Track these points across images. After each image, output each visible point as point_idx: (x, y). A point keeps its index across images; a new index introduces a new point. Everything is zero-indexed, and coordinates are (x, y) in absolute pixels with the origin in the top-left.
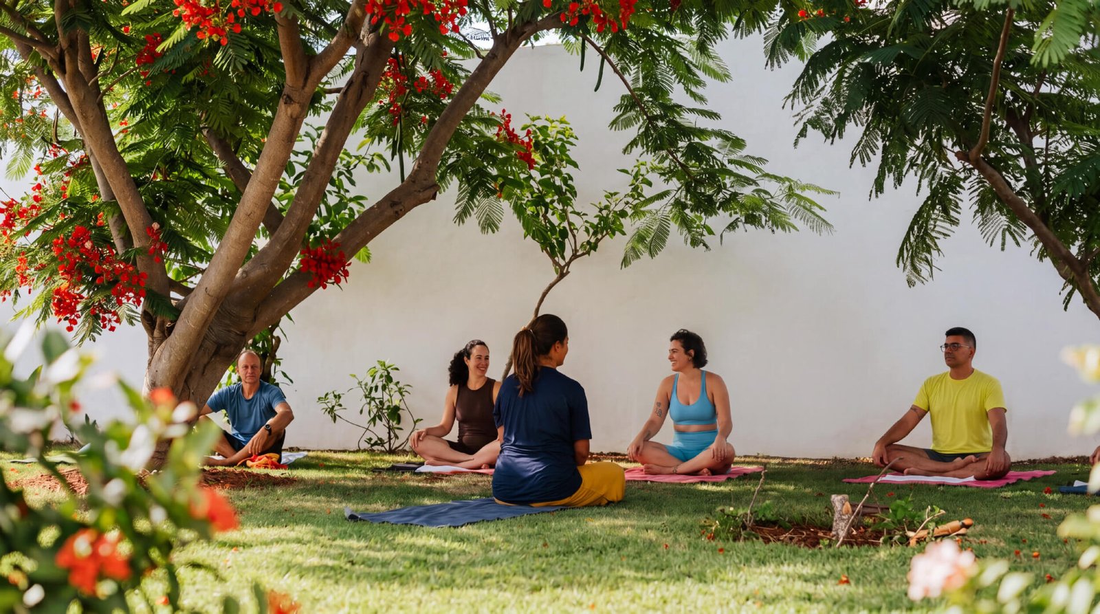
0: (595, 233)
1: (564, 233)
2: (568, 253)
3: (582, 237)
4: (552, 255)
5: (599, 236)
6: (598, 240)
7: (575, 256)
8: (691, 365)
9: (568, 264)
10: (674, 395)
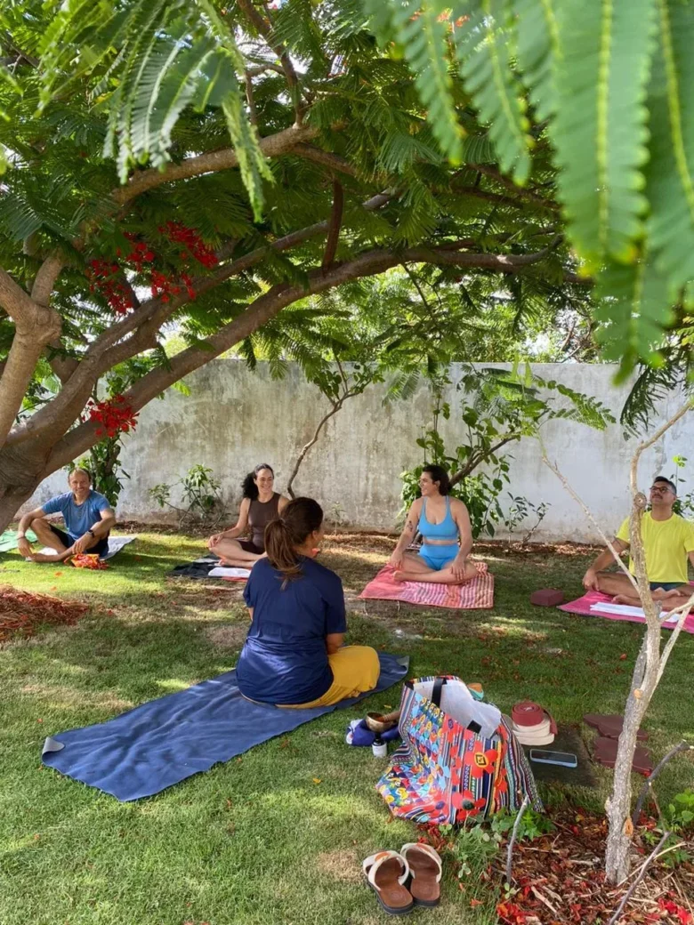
0: (361, 381)
1: (338, 380)
2: (341, 394)
3: (352, 383)
4: (329, 395)
5: (365, 382)
6: (363, 386)
7: (346, 396)
8: (438, 493)
9: (341, 402)
10: (423, 516)
